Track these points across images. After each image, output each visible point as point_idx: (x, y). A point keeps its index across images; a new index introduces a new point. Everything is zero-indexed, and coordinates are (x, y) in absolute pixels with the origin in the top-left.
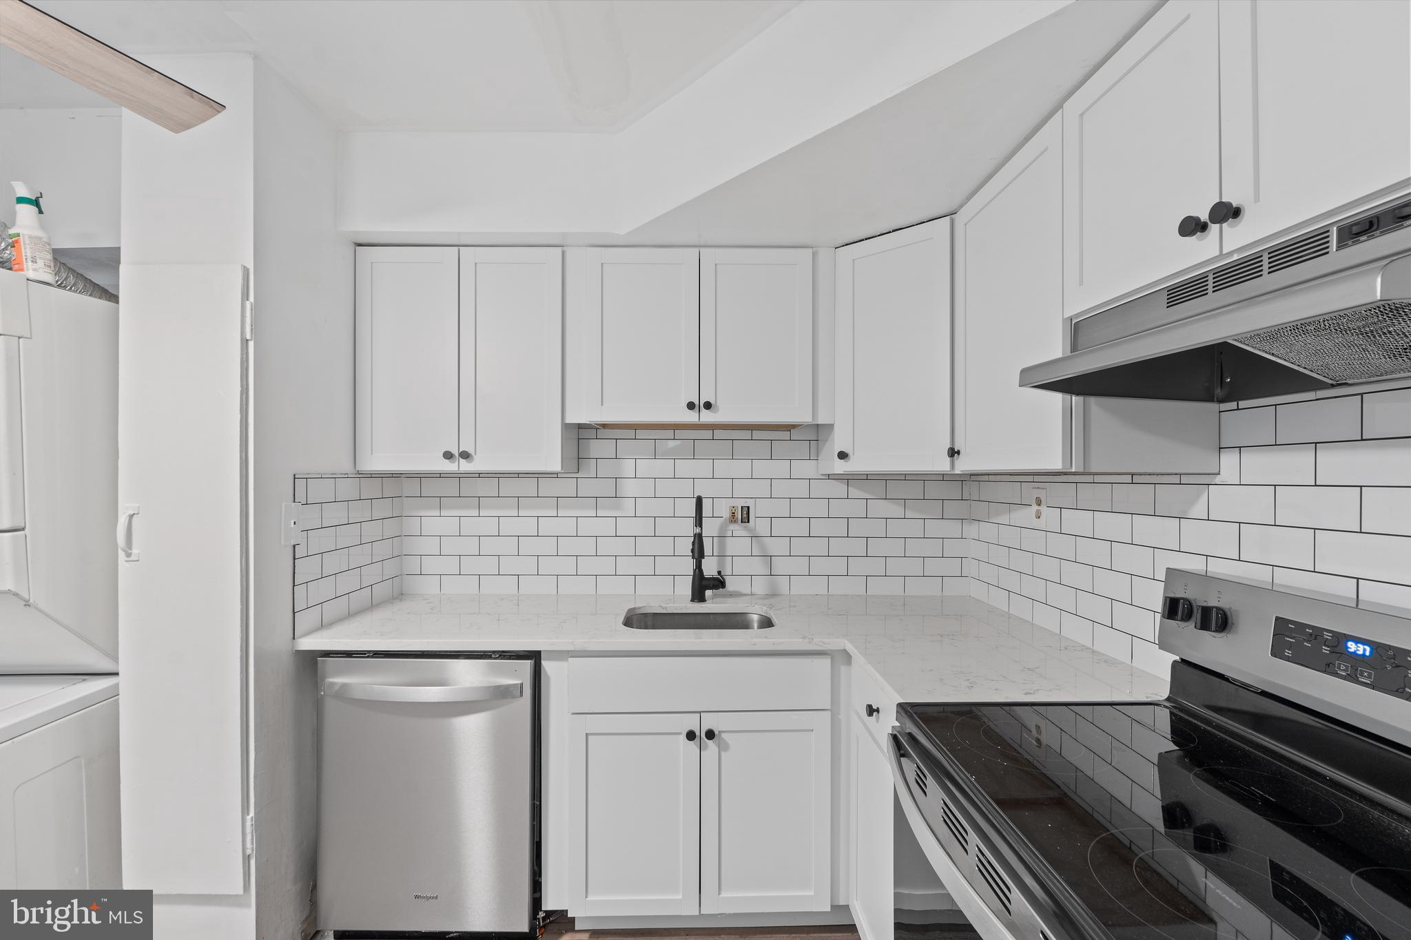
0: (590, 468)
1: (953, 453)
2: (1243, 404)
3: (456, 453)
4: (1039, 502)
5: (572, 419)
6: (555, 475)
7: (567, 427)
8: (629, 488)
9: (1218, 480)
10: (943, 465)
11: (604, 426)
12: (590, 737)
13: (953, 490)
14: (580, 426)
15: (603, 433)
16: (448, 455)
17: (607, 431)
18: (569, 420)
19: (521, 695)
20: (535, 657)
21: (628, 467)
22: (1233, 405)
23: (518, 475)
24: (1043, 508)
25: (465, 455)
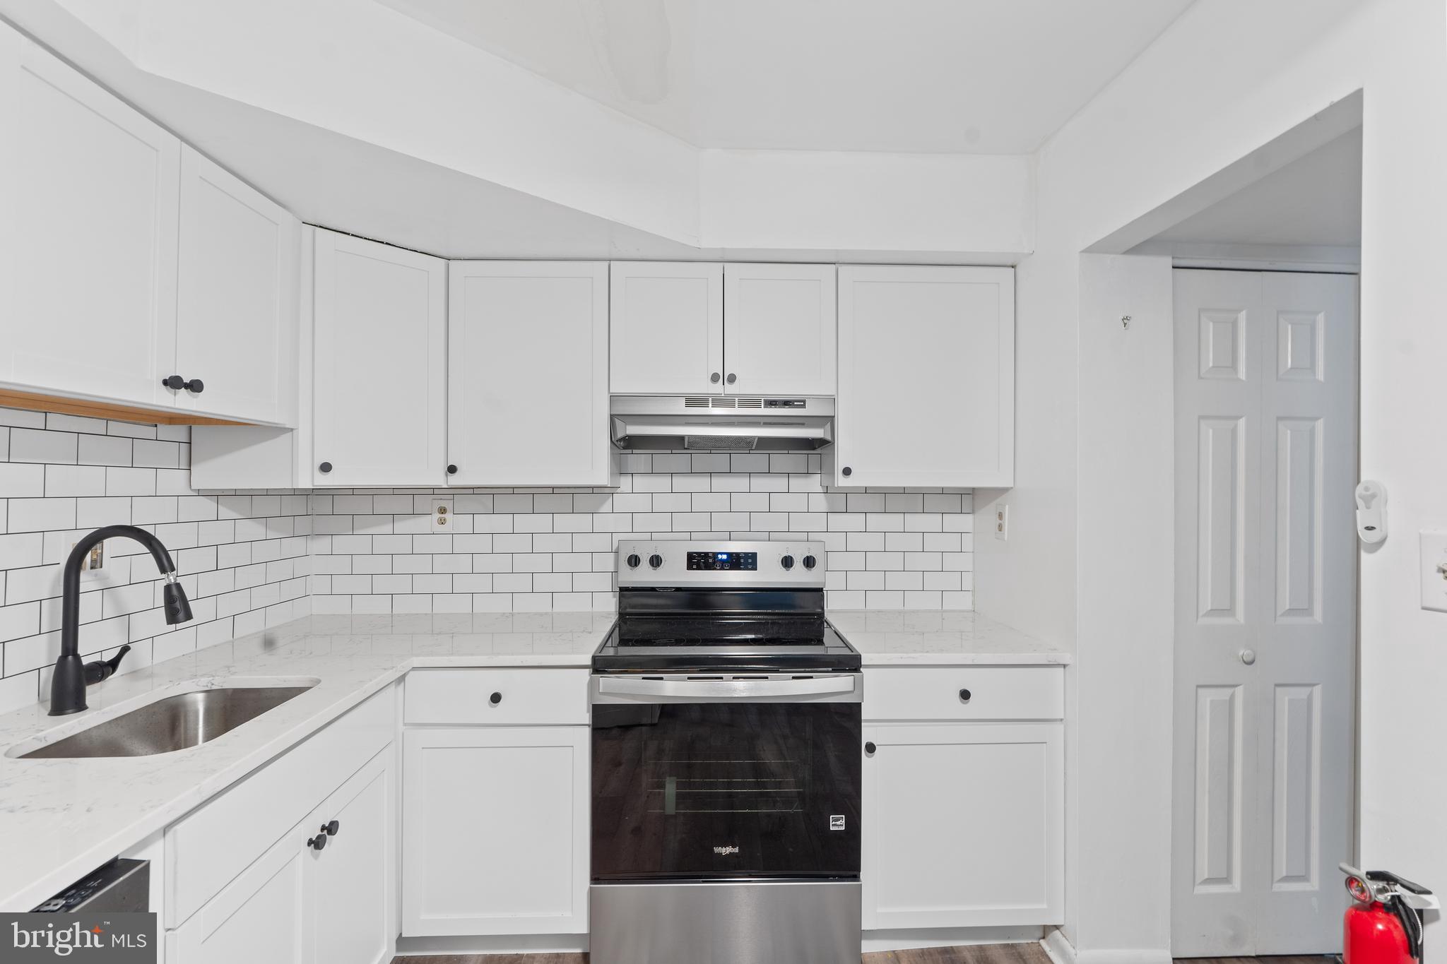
1: (452, 469)
2: (635, 451)
4: (443, 511)
9: (619, 490)
10: (438, 479)
13: (298, 506)
22: (630, 451)
24: (448, 516)
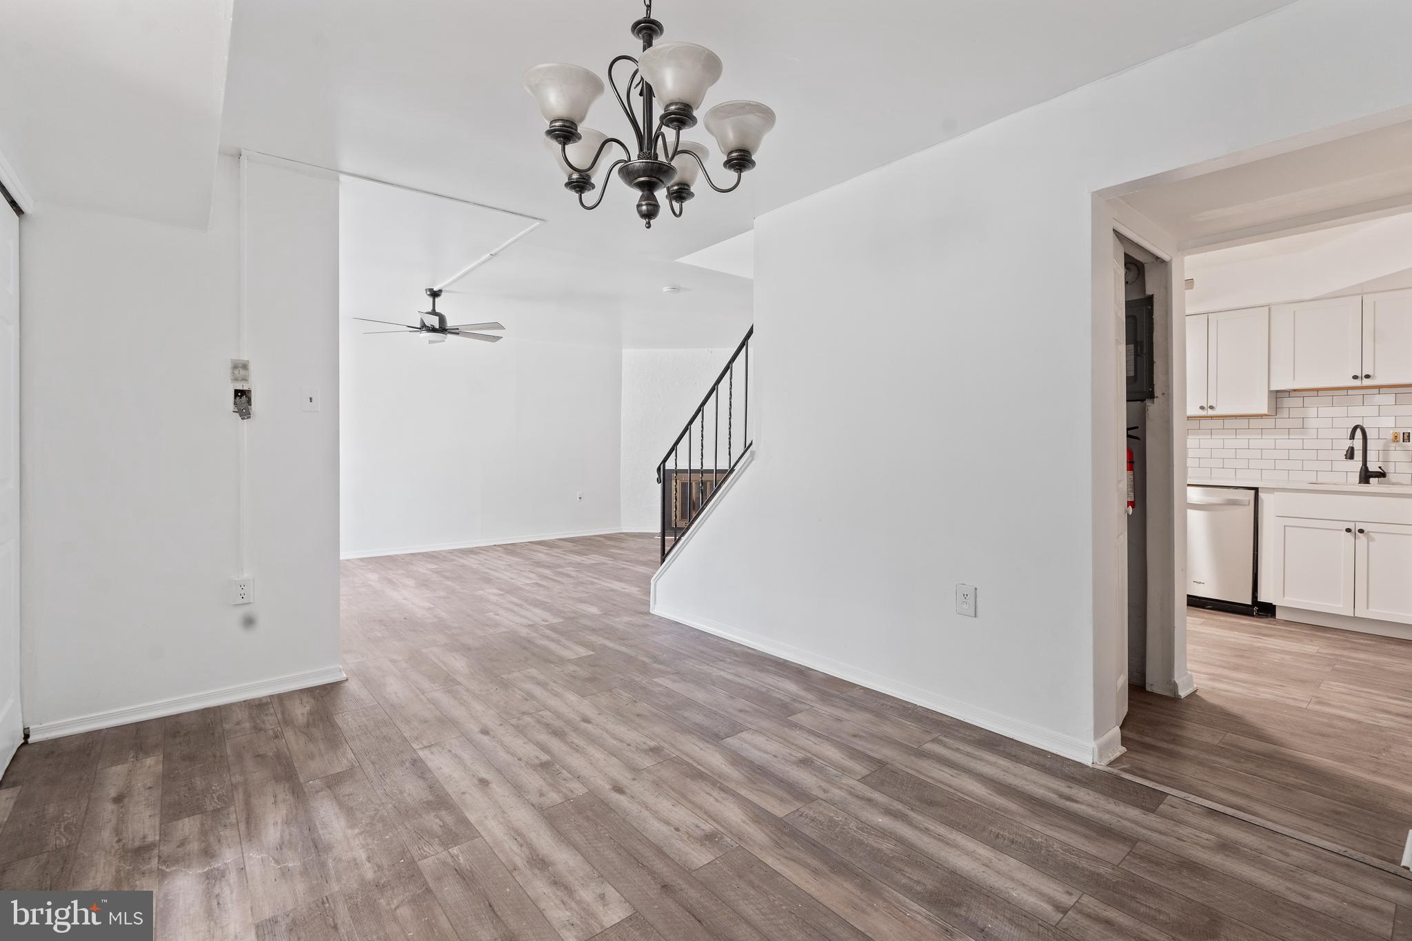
0: (1285, 413)
3: (1205, 406)
5: (1273, 388)
6: (1261, 416)
7: (1270, 392)
8: (1312, 423)
11: (1295, 390)
12: (1286, 527)
14: (1277, 391)
15: (1292, 394)
16: (1202, 408)
17: (1296, 393)
18: (1272, 389)
19: (1249, 505)
20: (1256, 490)
21: (1312, 412)
23: (1236, 417)
25: (1211, 407)
